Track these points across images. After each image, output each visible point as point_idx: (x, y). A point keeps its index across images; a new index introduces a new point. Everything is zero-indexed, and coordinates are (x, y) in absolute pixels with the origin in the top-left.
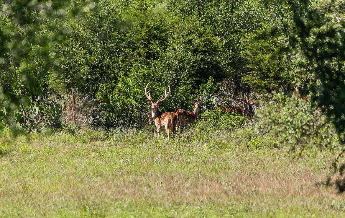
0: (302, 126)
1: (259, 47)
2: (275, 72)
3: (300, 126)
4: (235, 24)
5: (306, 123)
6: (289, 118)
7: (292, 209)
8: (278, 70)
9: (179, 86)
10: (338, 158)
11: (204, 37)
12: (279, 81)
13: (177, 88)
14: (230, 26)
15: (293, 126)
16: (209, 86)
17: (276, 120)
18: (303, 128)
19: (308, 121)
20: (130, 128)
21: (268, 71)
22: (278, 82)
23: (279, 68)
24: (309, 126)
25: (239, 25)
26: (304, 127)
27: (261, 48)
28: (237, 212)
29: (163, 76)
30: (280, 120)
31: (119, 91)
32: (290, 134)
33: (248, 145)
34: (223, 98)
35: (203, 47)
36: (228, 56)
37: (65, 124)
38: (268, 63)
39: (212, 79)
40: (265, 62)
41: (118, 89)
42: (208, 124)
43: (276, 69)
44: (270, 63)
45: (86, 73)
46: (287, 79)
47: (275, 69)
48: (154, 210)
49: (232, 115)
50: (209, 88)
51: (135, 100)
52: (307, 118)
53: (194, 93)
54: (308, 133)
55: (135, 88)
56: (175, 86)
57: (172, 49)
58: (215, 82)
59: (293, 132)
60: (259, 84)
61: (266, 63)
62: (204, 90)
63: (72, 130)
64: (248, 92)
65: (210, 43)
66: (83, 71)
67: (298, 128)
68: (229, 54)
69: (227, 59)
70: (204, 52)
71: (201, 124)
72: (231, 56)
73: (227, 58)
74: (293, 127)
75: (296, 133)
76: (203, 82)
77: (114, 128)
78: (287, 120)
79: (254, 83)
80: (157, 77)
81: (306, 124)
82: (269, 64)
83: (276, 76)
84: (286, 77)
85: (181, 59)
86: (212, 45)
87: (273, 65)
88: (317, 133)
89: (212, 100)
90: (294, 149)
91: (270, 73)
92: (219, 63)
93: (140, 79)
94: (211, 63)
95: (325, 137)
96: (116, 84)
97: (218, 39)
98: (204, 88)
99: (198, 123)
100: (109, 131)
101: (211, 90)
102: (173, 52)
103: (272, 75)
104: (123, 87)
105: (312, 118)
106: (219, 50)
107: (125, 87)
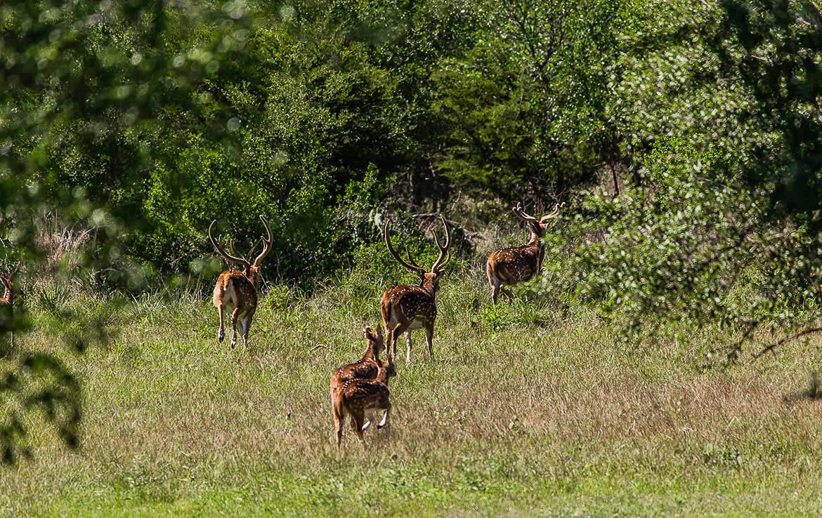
0: (655, 269)
1: (473, 89)
2: (513, 147)
3: (649, 269)
4: (420, 37)
5: (665, 262)
6: (623, 253)
7: (614, 468)
8: (519, 144)
9: (298, 188)
10: (741, 343)
11: (349, 71)
12: (521, 170)
13: (293, 193)
14: (408, 41)
15: (634, 269)
16: (368, 187)
17: (592, 257)
18: (658, 275)
19: (670, 258)
20: (186, 292)
21: (495, 146)
22: (519, 173)
23: (521, 139)
24: (670, 268)
25: (428, 40)
26: (659, 272)
27: (476, 91)
28: (484, 477)
29: (260, 165)
30: (602, 257)
31: (154, 205)
32: (627, 290)
33: (475, 320)
34: (399, 213)
35: (350, 94)
36: (407, 116)
37: (31, 287)
38: (496, 128)
39: (374, 169)
40: (488, 124)
41: (152, 200)
42: (372, 276)
43: (515, 142)
44: (498, 126)
45: (77, 164)
46: (541, 163)
47: (513, 141)
48: (286, 481)
49: (426, 252)
50: (369, 190)
51: (193, 225)
52: (666, 251)
53: (333, 203)
54: (670, 285)
55: (193, 196)
56: (289, 189)
57: (279, 101)
58: (381, 178)
59: (634, 285)
60: (476, 178)
61: (492, 127)
62: (356, 196)
63: (49, 301)
64: (446, 197)
65: (364, 85)
66: (69, 161)
67: (646, 274)
68: (412, 108)
69: (406, 121)
70: (351, 106)
71: (355, 277)
72: (414, 116)
73: (405, 119)
74: (633, 273)
75: (640, 288)
76: (351, 177)
77: (150, 292)
78: (618, 257)
79: (463, 175)
80: (245, 167)
81: (664, 265)
82: (498, 129)
83: (514, 156)
84: (539, 159)
85: (303, 123)
86: (368, 88)
87: (506, 133)
88: (689, 286)
89: (370, 220)
90: (637, 324)
91: (501, 151)
92: (387, 129)
93: (205, 175)
94: (368, 132)
95: (710, 292)
96: (148, 189)
97: (383, 73)
98: (356, 189)
99: (348, 275)
100: (137, 299)
101: (372, 196)
102: (282, 108)
103: (506, 156)
104: (164, 194)
105: (678, 249)
106: (386, 101)
107: (169, 195)
